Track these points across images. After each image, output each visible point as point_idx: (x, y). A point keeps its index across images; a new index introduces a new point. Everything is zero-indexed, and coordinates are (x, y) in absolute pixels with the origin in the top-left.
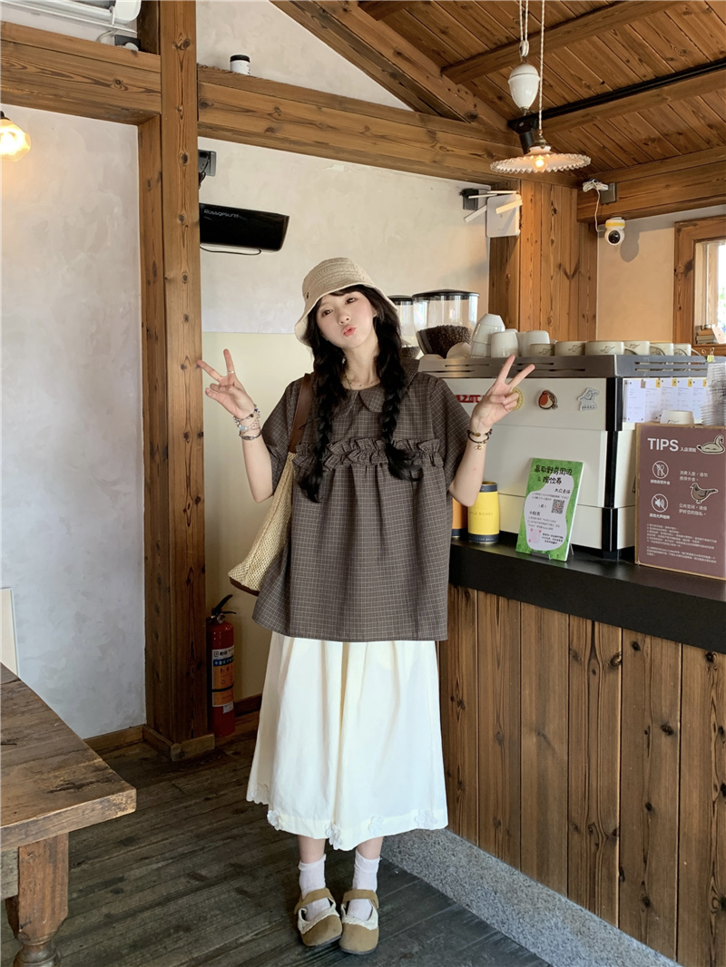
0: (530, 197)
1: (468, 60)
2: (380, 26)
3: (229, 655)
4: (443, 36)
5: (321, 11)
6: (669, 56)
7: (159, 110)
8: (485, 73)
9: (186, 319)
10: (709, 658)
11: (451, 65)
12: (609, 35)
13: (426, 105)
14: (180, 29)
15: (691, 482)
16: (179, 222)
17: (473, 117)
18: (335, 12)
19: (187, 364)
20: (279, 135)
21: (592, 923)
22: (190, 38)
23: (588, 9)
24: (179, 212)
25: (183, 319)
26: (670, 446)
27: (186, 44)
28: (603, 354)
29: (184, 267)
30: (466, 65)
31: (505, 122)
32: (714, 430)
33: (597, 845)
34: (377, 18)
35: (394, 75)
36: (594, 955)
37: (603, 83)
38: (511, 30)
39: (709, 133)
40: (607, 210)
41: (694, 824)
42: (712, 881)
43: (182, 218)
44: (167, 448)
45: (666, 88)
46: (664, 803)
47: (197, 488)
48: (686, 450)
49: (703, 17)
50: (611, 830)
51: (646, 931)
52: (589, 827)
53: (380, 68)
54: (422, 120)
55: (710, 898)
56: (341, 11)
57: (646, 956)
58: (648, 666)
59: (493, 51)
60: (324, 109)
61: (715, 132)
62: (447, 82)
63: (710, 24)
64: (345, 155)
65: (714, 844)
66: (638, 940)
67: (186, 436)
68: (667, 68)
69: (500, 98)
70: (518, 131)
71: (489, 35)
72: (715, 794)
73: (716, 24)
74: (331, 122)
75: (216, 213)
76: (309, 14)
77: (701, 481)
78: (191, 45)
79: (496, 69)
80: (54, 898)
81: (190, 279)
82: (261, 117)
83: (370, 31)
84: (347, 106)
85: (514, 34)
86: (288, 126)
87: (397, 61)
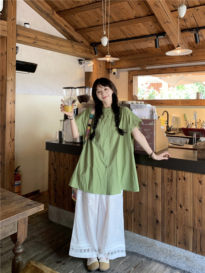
0: (95, 62)
1: (82, 29)
2: (61, 18)
3: (19, 183)
4: (77, 23)
5: (47, 14)
6: (130, 34)
7: (7, 36)
8: (86, 32)
9: (12, 90)
10: (153, 168)
11: (78, 30)
12: (117, 28)
13: (71, 38)
14: (12, 15)
15: (146, 131)
16: (11, 65)
17: (82, 42)
18: (51, 14)
19: (11, 103)
21: (127, 233)
22: (15, 18)
23: (113, 22)
24: (11, 62)
25: (11, 90)
26: (142, 124)
27: (14, 19)
28: (127, 104)
29: (12, 77)
31: (89, 44)
32: (151, 120)
33: (128, 214)
34: (60, 17)
35: (64, 31)
36: (128, 240)
37: (114, 38)
38: (94, 24)
39: (136, 51)
40: (113, 67)
41: (150, 205)
42: (155, 217)
44: (5, 126)
45: (129, 41)
46: (144, 201)
47: (13, 137)
48: (146, 124)
49: (138, 27)
50: (132, 210)
51: (140, 232)
52: (127, 210)
53: (60, 29)
54: (71, 42)
55: (154, 221)
56: (52, 14)
57: (140, 237)
58: (140, 171)
59: (89, 28)
60: (48, 38)
61: (138, 51)
62: (76, 33)
63: (139, 29)
64: (52, 49)
65: (155, 209)
66: (138, 234)
67: (10, 122)
68: (129, 36)
69: (89, 38)
70: (93, 46)
71: (88, 24)
72: (155, 198)
73: (140, 29)
74: (49, 41)
75: (19, 63)
76: (44, 14)
77: (149, 131)
78: (15, 19)
79: (89, 32)
80: (24, 232)
81: (13, 80)
82: (32, 39)
83: (58, 19)
84: (53, 38)
85: (95, 25)
86: (39, 42)
87: (65, 27)
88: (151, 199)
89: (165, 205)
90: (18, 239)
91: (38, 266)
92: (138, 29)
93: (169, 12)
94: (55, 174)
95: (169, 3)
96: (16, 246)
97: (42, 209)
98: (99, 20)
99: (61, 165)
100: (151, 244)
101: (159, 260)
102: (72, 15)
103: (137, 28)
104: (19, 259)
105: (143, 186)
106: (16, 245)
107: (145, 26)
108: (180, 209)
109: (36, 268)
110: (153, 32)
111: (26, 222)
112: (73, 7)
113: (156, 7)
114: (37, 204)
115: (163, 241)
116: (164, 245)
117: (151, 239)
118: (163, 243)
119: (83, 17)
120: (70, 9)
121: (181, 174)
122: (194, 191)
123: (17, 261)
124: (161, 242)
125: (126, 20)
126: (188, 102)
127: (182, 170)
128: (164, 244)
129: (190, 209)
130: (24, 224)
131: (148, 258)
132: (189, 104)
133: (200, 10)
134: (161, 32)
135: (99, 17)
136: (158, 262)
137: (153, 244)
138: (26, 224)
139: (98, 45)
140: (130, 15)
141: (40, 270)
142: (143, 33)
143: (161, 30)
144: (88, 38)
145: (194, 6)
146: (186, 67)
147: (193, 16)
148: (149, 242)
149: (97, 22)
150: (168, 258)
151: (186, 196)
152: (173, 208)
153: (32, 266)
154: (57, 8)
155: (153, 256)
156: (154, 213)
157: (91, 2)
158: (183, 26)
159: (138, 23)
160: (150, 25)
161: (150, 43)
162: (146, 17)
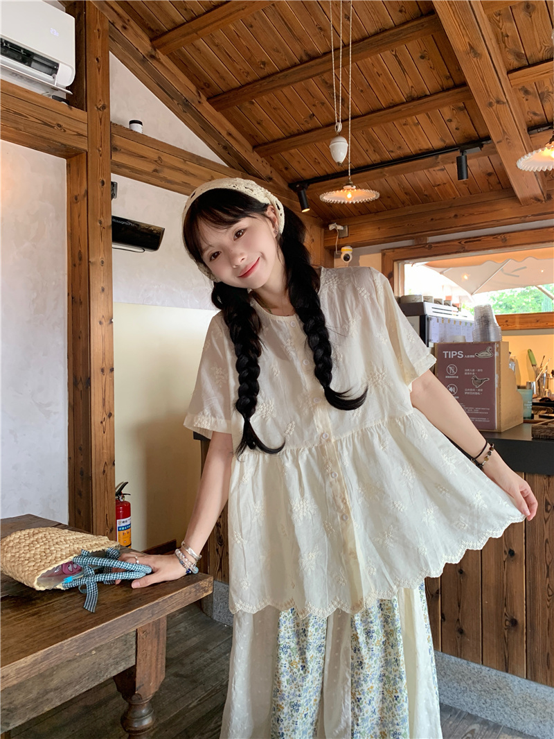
1: (272, 142)
2: (219, 115)
3: (128, 523)
4: (258, 126)
5: (185, 101)
6: (391, 149)
7: (86, 149)
8: (280, 152)
9: (103, 290)
11: (260, 145)
12: (359, 134)
13: (243, 169)
14: (100, 97)
15: (472, 376)
16: (98, 224)
17: (270, 179)
18: (193, 102)
19: (103, 321)
20: (161, 175)
22: (106, 104)
24: (99, 218)
25: (101, 289)
26: (458, 355)
27: (104, 107)
28: (414, 302)
29: (102, 256)
30: (269, 145)
31: (287, 184)
34: (217, 110)
35: (225, 148)
38: (301, 126)
39: (405, 197)
40: (342, 242)
41: (491, 578)
42: (505, 609)
43: (101, 223)
44: (90, 378)
45: (386, 169)
46: (471, 567)
47: (110, 407)
48: (468, 356)
49: (414, 128)
50: (436, 591)
51: (461, 650)
53: (217, 143)
55: (504, 621)
56: (197, 102)
57: (461, 665)
59: (288, 138)
60: (188, 162)
61: (408, 197)
62: (256, 155)
63: (417, 132)
65: (505, 587)
66: (455, 656)
67: (103, 370)
68: (388, 156)
69: (287, 168)
70: (296, 189)
71: (287, 128)
72: (505, 557)
73: (420, 131)
74: (192, 171)
75: (120, 222)
76: (176, 102)
77: (478, 374)
78: (107, 109)
79: (287, 149)
81: (105, 264)
82: (150, 162)
83: (213, 117)
84: (201, 162)
85: (304, 128)
86: (166, 170)
87: (229, 138)
88: (492, 560)
89: (538, 577)
90: (138, 686)
92: (414, 132)
93: (504, 73)
96: (133, 706)
97: (208, 590)
98: (314, 115)
100: (495, 686)
101: (519, 728)
102: (247, 104)
103: (412, 129)
107: (432, 122)
110: (450, 141)
111: (162, 632)
112: (249, 79)
115: (532, 676)
116: (536, 690)
117: (494, 672)
118: (532, 682)
119: (275, 109)
120: (243, 86)
124: (527, 681)
125: (385, 109)
126: (538, 319)
128: (534, 685)
130: (156, 639)
131: (488, 724)
132: (542, 325)
134: (473, 139)
135: (314, 105)
136: (518, 734)
137: (501, 686)
139: (308, 185)
142: (425, 145)
143: (472, 131)
144: (284, 169)
146: (532, 232)
148: (489, 680)
149: (308, 119)
150: (547, 723)
154: (208, 85)
155: (501, 718)
156: (504, 599)
157: (297, 61)
158: (535, 114)
159: (415, 114)
160: (446, 118)
161: (440, 173)
162: (439, 95)
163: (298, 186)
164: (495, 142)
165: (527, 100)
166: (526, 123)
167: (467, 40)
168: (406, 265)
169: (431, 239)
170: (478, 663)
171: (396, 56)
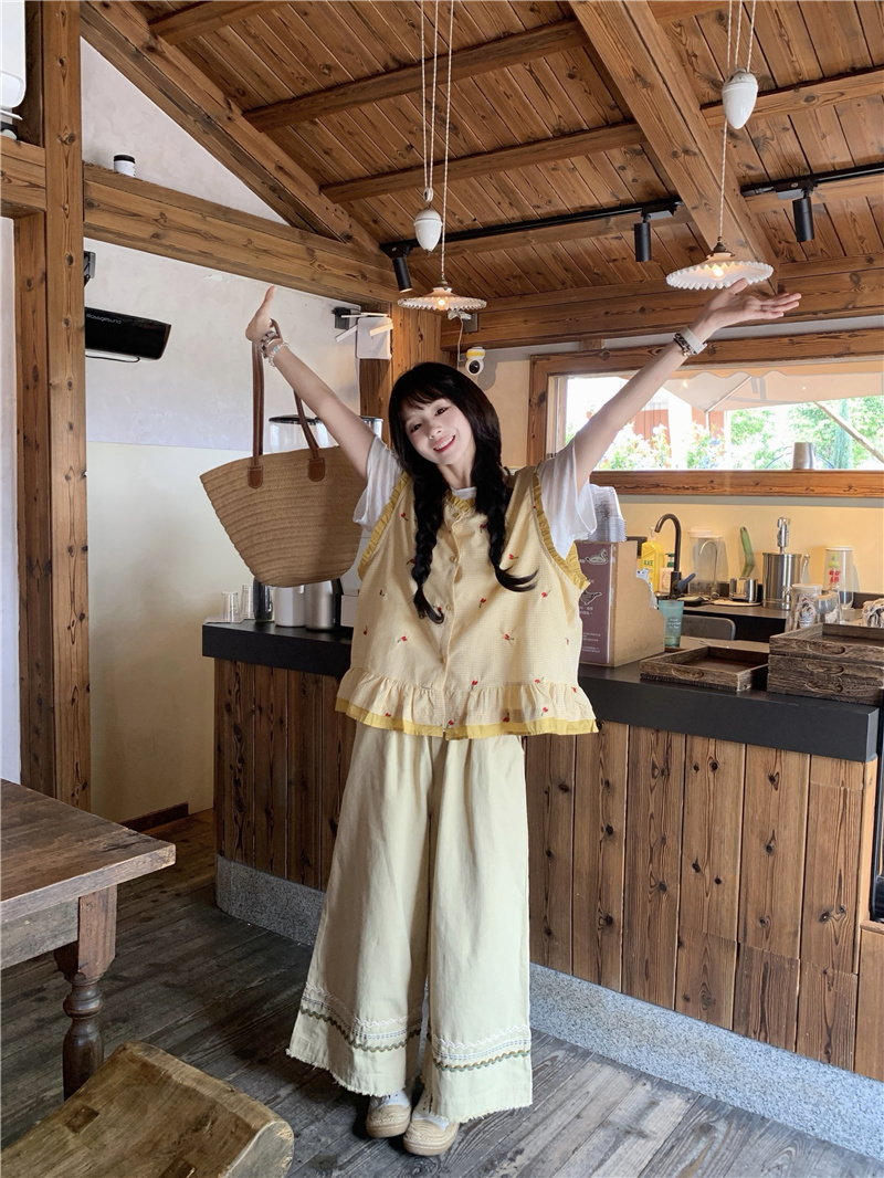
0: (399, 321)
1: (348, 182)
2: (262, 138)
4: (326, 157)
5: (206, 117)
6: (537, 205)
8: (363, 197)
9: (71, 427)
11: (330, 185)
12: (485, 178)
13: (303, 221)
14: (66, 122)
16: (65, 325)
17: (349, 238)
18: (219, 120)
19: (71, 474)
20: (165, 241)
22: (75, 133)
23: (469, 153)
24: (64, 315)
25: (67, 426)
29: (69, 374)
30: (346, 186)
31: (378, 245)
34: (259, 131)
35: (273, 189)
37: (475, 220)
38: (394, 160)
39: (563, 274)
40: (470, 339)
41: (584, 865)
42: (599, 903)
43: (67, 322)
44: (51, 561)
45: (531, 232)
46: (560, 846)
47: (82, 605)
49: (568, 174)
51: (548, 956)
53: (260, 181)
54: (302, 237)
55: (597, 918)
56: (226, 120)
57: (549, 976)
59: (374, 177)
60: (209, 219)
61: (570, 276)
62: (324, 200)
63: (573, 181)
64: (226, 266)
65: (601, 874)
66: (541, 965)
67: (70, 550)
68: (533, 213)
69: (375, 221)
70: (391, 255)
71: (372, 162)
72: (602, 835)
73: (578, 180)
74: (216, 232)
75: (99, 318)
76: (192, 118)
78: (76, 141)
79: (373, 194)
80: (104, 943)
81: (74, 386)
82: (148, 223)
83: (253, 143)
84: (231, 217)
85: (396, 164)
86: (173, 234)
87: (279, 175)
88: (586, 837)
89: (640, 861)
90: (80, 963)
91: (151, 1060)
92: (569, 181)
93: (695, 109)
94: (239, 745)
95: (695, 70)
96: (76, 988)
97: (168, 861)
98: (412, 147)
99: (258, 712)
100: (587, 1002)
101: (612, 1055)
102: (306, 124)
103: (566, 177)
104: (86, 1036)
105: (561, 792)
106: (74, 987)
107: (596, 169)
108: (693, 877)
109: (145, 1065)
110: (625, 196)
111: (110, 906)
112: (307, 88)
113: (639, 85)
114: (152, 845)
116: (632, 1006)
117: (586, 984)
119: (350, 133)
120: (299, 98)
121: (702, 748)
122: (749, 810)
123: (81, 1042)
125: (521, 145)
126: (758, 481)
127: (708, 734)
128: (630, 1000)
129: (730, 877)
130: (104, 914)
131: (576, 1050)
132: (764, 490)
133: (821, 100)
134: (662, 197)
135: (411, 133)
136: (609, 1062)
137: (593, 1002)
138: (110, 914)
139: (411, 249)
140: (538, 125)
141: (159, 1072)
142: (589, 201)
143: (658, 186)
144: (372, 224)
145: (795, 81)
146: (756, 342)
147: (789, 125)
148: (579, 994)
149: (405, 152)
151: (717, 828)
152: (669, 871)
153: (133, 1060)
154: (244, 93)
156: (599, 891)
157: (382, 69)
158: (750, 167)
159: (568, 156)
160: (617, 165)
161: (615, 242)
162: (602, 132)
163: (394, 249)
164: (689, 208)
165: (735, 147)
166: (738, 178)
167: (630, 64)
168: (569, 381)
169: (607, 343)
170: (567, 973)
171: (531, 72)
